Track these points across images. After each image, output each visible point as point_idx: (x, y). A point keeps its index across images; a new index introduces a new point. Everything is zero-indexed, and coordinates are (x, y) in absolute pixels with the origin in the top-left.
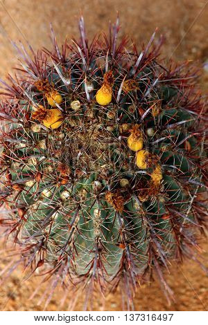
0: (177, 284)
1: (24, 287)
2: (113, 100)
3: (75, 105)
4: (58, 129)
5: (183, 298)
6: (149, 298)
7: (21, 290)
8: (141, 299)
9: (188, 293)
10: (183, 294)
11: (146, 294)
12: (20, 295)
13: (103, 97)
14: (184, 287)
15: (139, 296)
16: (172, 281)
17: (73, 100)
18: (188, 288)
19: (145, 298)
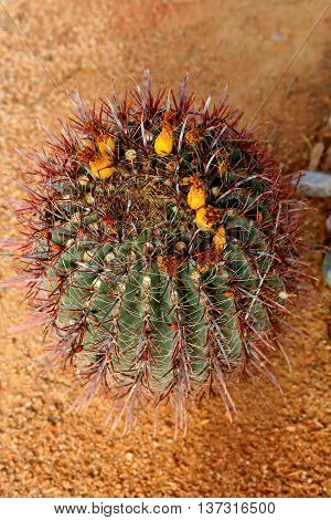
0: (246, 421)
1: (67, 412)
2: (174, 150)
3: (130, 154)
4: (108, 180)
5: (252, 437)
6: (212, 435)
7: (63, 415)
8: (202, 435)
9: (258, 433)
10: (252, 434)
11: (209, 430)
12: (62, 421)
13: (163, 145)
14: (255, 425)
15: (200, 432)
16: (239, 417)
17: (128, 148)
18: (259, 426)
19: (207, 435)
